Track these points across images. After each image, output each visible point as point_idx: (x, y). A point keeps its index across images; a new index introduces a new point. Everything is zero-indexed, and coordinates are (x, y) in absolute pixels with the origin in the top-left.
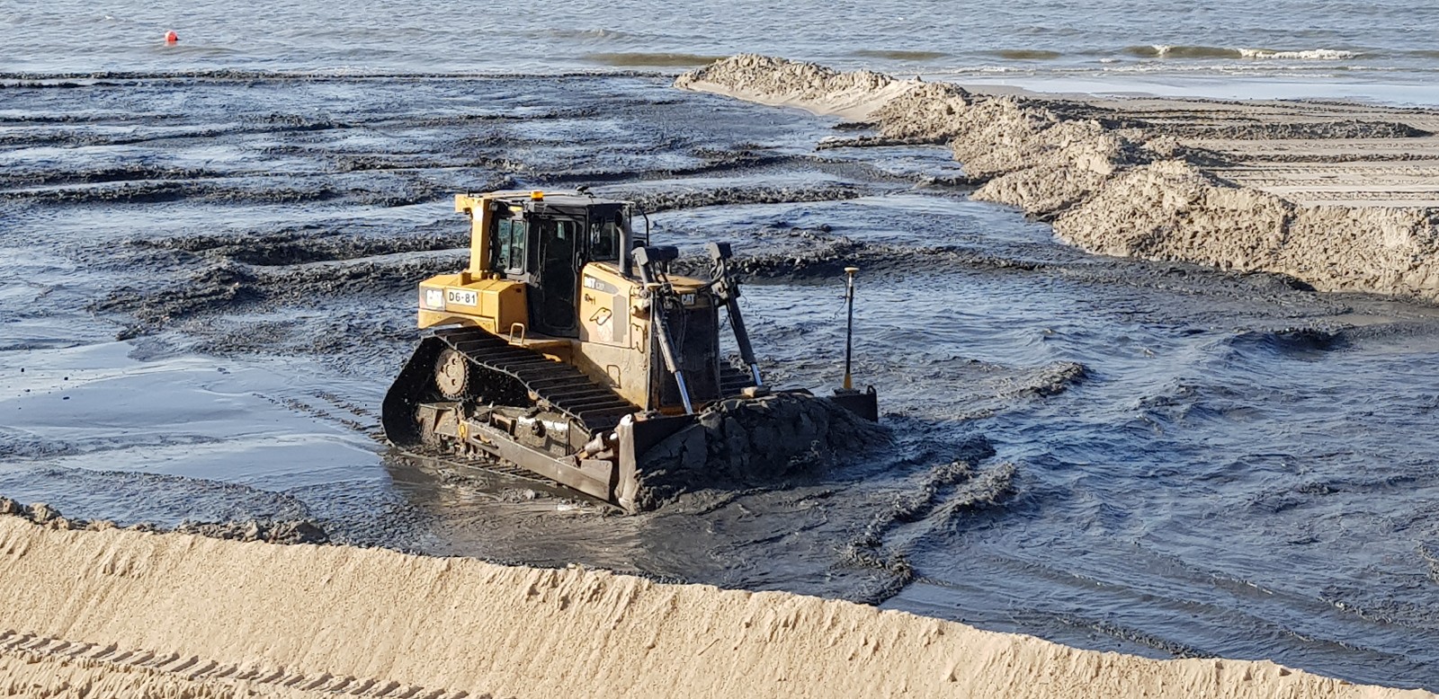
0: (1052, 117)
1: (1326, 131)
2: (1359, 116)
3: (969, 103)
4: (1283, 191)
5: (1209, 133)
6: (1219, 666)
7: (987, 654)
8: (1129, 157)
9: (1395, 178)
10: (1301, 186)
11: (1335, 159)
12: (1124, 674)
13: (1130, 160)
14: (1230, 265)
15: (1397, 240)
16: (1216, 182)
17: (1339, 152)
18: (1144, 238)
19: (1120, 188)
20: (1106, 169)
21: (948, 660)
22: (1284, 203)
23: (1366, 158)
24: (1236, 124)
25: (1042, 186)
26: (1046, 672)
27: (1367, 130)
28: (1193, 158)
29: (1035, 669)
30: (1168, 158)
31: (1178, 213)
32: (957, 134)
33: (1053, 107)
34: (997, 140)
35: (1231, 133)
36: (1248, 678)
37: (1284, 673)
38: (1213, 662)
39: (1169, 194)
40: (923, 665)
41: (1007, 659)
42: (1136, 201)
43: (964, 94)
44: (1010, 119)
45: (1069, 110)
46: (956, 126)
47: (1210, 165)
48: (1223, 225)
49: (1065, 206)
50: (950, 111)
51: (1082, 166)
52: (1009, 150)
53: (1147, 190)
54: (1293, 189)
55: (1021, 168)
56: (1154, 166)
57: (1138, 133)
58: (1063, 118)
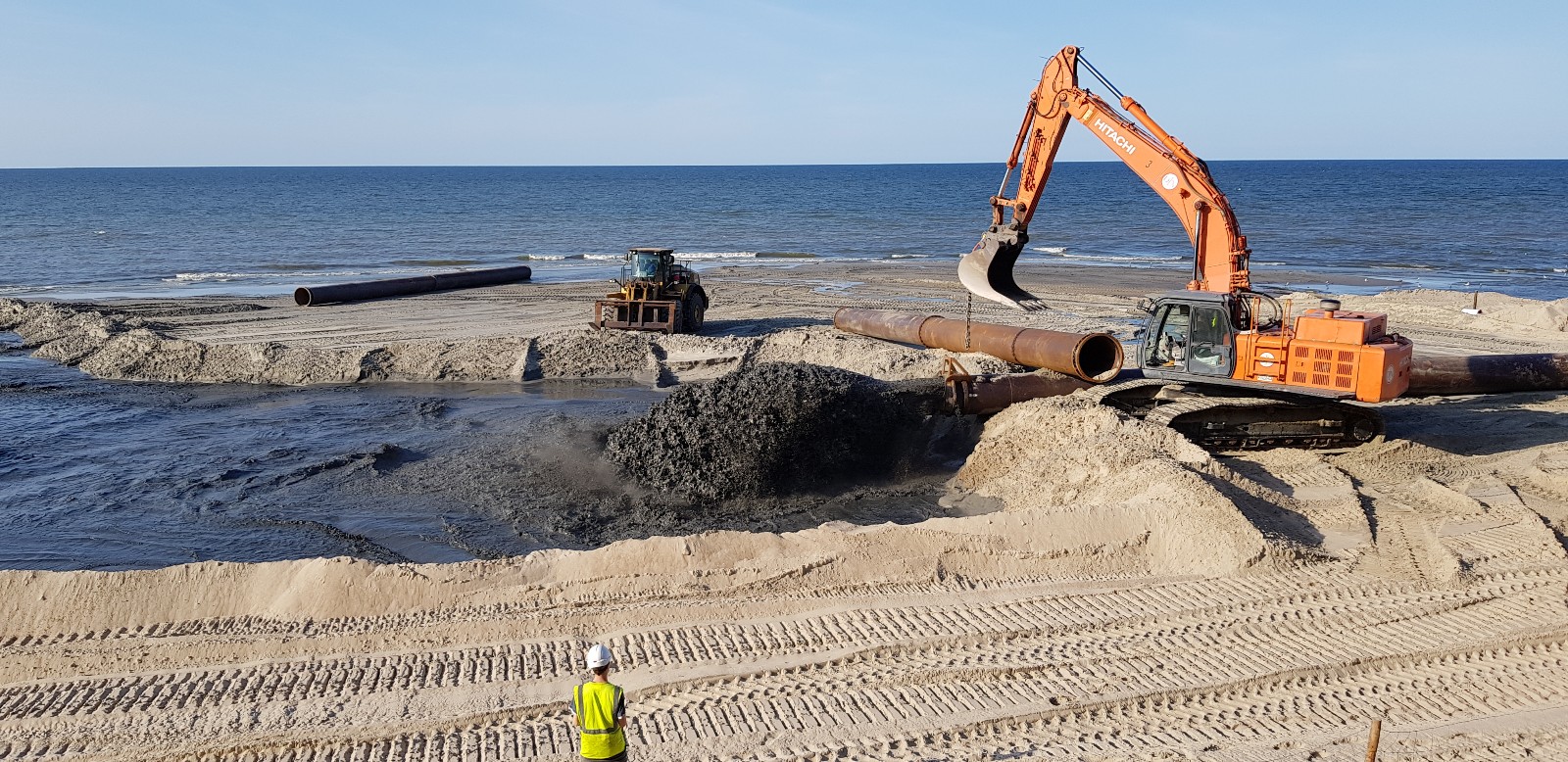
0: (73, 311)
1: (218, 310)
2: (234, 302)
3: (26, 307)
4: (199, 339)
5: (158, 315)
6: (187, 567)
7: (62, 583)
8: (117, 329)
9: (254, 330)
10: (208, 336)
11: (224, 323)
12: (138, 580)
13: (118, 330)
14: (176, 376)
15: (257, 357)
16: (164, 337)
17: (226, 319)
18: (130, 368)
19: (114, 344)
20: (106, 335)
21: (40, 590)
22: (201, 345)
23: (239, 321)
24: (172, 309)
25: (71, 346)
26: (96, 586)
27: (238, 308)
28: (151, 327)
29: (89, 585)
30: (139, 328)
31: (146, 354)
32: (20, 323)
33: (74, 306)
34: (43, 325)
35: (171, 314)
36: (202, 570)
37: (220, 564)
38: (184, 566)
39: (140, 346)
40: (26, 595)
41: (74, 583)
42: (123, 350)
43: (22, 303)
44: (49, 314)
45: (82, 307)
46: (19, 319)
47: (161, 330)
48: (171, 358)
49: (85, 355)
50: (15, 312)
51: (92, 334)
52: (51, 329)
53: (129, 344)
54: (205, 338)
55: (58, 338)
56: (130, 333)
57: (122, 316)
58: (79, 312)
